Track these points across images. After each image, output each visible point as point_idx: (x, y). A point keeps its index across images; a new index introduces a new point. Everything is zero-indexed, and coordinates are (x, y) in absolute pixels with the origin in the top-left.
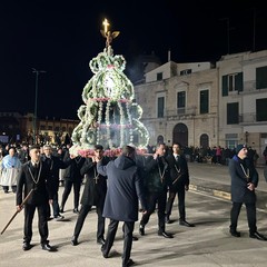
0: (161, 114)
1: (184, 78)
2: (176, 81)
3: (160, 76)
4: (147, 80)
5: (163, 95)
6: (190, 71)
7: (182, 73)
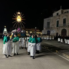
0: (57, 26)
1: (66, 14)
2: (63, 15)
3: (58, 14)
4: (54, 16)
5: (59, 20)
6: (68, 12)
7: (65, 13)
